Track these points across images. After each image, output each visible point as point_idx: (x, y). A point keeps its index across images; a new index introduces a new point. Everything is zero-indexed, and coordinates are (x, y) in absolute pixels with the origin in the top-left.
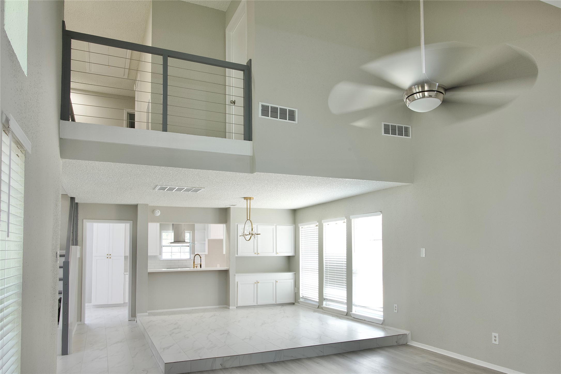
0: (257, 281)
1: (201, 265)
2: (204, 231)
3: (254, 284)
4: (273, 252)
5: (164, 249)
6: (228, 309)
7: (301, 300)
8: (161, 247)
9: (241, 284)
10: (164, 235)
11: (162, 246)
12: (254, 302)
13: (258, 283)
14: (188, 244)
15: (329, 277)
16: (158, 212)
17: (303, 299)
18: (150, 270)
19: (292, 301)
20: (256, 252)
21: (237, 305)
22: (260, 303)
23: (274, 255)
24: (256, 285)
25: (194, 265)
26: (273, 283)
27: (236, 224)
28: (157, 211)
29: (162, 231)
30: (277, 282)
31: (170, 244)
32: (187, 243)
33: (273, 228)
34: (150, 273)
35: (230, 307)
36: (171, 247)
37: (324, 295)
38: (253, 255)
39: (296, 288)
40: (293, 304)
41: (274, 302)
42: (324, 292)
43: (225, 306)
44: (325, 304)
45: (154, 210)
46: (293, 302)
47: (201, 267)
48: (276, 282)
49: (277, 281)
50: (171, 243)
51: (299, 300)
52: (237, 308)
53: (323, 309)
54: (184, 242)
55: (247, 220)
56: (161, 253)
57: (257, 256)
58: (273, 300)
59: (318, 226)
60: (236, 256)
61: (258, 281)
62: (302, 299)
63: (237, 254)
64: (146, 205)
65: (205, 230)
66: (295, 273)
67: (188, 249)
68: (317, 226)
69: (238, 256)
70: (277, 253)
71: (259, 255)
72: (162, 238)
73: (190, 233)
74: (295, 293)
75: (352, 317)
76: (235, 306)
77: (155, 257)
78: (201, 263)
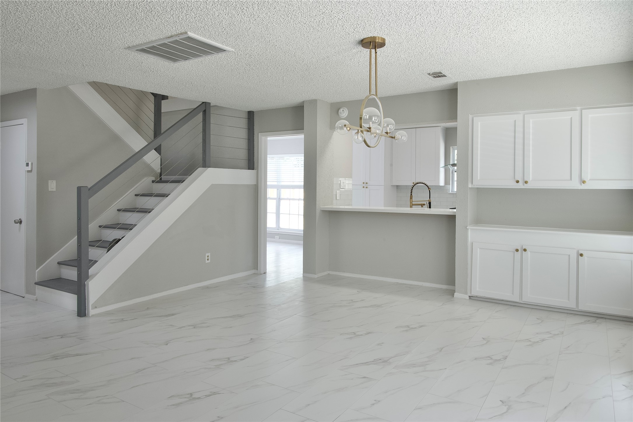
0: (522, 246)
1: (430, 204)
3: (514, 252)
4: (571, 179)
9: (480, 248)
12: (513, 294)
16: (342, 112)
20: (519, 177)
21: (471, 292)
22: (529, 297)
23: (575, 185)
24: (518, 255)
25: (411, 203)
26: (569, 256)
27: (471, 116)
30: (581, 255)
33: (571, 118)
35: (456, 295)
38: (512, 185)
41: (572, 305)
47: (430, 207)
48: (579, 254)
49: (581, 252)
52: (470, 298)
57: (523, 187)
58: (568, 299)
60: (470, 185)
61: (524, 247)
63: (472, 183)
69: (475, 187)
71: (527, 186)
76: (466, 293)
78: (430, 198)
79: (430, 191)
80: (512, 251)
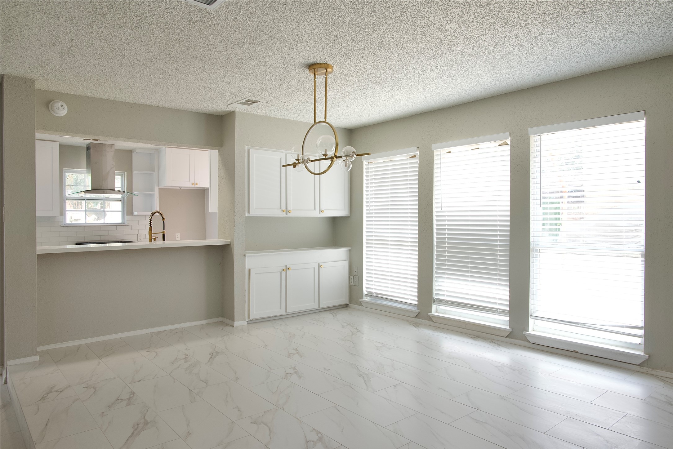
0: (286, 266)
1: (164, 236)
2: (150, 172)
3: (281, 273)
4: (315, 209)
5: (69, 205)
6: (231, 328)
7: (366, 299)
8: (63, 200)
9: (256, 274)
10: (70, 177)
11: (65, 199)
12: (281, 308)
13: (288, 271)
14: (119, 196)
15: (448, 256)
16: (62, 106)
17: (368, 298)
18: (42, 248)
19: (345, 301)
20: (284, 208)
21: (249, 318)
22: (291, 309)
23: (316, 213)
24: (284, 274)
25: (150, 236)
26: (314, 268)
27: (247, 148)
28: (60, 104)
29: (65, 169)
31: (83, 194)
32: (118, 192)
34: (42, 257)
35: (236, 323)
36: (85, 200)
37: (434, 292)
38: (279, 214)
39: (352, 277)
40: (346, 306)
41: (316, 306)
42: (434, 287)
43: (220, 319)
44: (437, 310)
45: (51, 101)
46: (347, 302)
47: (164, 240)
48: (320, 266)
49: (320, 264)
50: (85, 192)
51: (360, 300)
52: (248, 322)
53: (433, 321)
54: (113, 190)
55: (315, 123)
56: (63, 212)
57: (285, 216)
58: (314, 303)
59: (417, 156)
60: (247, 215)
61: (288, 267)
62: (366, 297)
63: (249, 212)
64: (28, 82)
65: (152, 169)
66: (350, 248)
67: (118, 206)
68: (414, 156)
69: (251, 216)
70: (321, 211)
71: (289, 215)
72: (65, 183)
73: (122, 175)
74: (350, 285)
75: (529, 342)
76: (244, 319)
77: (50, 220)
78: (164, 230)
79: (164, 221)
80: (279, 272)
